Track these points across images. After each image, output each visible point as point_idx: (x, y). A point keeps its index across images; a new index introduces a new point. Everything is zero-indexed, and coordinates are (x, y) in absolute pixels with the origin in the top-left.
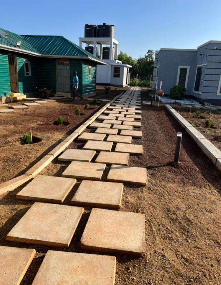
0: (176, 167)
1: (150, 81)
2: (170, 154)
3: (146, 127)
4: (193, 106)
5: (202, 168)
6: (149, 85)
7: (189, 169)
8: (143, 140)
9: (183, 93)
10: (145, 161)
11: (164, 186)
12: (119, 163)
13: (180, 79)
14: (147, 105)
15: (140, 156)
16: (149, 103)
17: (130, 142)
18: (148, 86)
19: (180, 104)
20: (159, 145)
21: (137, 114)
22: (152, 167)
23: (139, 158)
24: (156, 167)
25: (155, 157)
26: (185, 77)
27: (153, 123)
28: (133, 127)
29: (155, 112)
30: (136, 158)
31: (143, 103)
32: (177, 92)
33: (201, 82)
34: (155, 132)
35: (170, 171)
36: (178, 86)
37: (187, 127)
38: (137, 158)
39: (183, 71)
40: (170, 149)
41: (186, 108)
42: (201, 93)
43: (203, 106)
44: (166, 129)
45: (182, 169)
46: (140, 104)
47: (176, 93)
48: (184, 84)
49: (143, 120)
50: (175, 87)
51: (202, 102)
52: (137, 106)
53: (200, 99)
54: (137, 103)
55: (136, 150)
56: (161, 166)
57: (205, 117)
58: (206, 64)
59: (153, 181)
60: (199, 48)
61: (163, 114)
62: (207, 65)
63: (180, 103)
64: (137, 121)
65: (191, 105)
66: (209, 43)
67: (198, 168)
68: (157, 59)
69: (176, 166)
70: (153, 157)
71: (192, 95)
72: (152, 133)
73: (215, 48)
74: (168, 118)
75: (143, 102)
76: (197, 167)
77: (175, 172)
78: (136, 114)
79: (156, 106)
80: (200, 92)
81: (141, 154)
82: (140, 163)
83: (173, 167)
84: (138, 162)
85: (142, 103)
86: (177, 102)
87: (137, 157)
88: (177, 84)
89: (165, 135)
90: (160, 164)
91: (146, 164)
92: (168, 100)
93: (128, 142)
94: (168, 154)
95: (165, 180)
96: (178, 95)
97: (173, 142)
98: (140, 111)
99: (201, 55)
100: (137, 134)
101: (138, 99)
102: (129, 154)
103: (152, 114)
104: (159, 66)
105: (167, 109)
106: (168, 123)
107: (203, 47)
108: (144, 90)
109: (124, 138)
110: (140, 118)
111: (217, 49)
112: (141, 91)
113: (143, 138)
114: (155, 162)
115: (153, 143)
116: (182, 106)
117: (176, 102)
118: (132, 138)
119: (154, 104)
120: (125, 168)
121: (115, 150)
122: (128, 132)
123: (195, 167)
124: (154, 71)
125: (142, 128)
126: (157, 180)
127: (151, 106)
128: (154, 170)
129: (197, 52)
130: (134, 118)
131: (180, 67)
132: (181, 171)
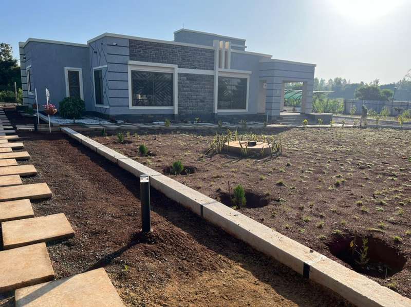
0: (151, 242)
1: (15, 92)
2: (123, 216)
3: (46, 172)
4: (105, 126)
5: (188, 228)
6: (15, 98)
7: (172, 239)
8: (57, 201)
9: (81, 108)
10: (87, 249)
11: (160, 297)
12: (33, 278)
13: (70, 88)
14: (28, 131)
15: (71, 240)
16: (30, 128)
17: (32, 213)
18: (13, 100)
19: (83, 125)
20: (92, 202)
21: (15, 149)
22: (109, 258)
23: (69, 245)
24: (116, 254)
25: (101, 232)
26: (78, 84)
27: (57, 161)
28: (21, 177)
29: (49, 142)
30: (64, 249)
31: (18, 129)
32: (71, 106)
33: (104, 91)
34: (70, 180)
35: (146, 254)
36: (70, 98)
37: (121, 160)
38: (66, 248)
39: (74, 76)
40: (116, 206)
41: (96, 130)
42: (108, 107)
43: (118, 125)
44: (88, 170)
45: (162, 241)
46: (13, 131)
47: (71, 109)
48: (79, 95)
49: (34, 159)
50: (67, 99)
51: (113, 120)
52: (7, 134)
53: (109, 115)
54: (5, 129)
55: (55, 229)
56: (124, 249)
57: (130, 140)
58: (106, 66)
59: (132, 294)
60: (90, 43)
61: (64, 143)
62: (107, 68)
63: (81, 123)
64: (24, 164)
65: (100, 125)
66: (104, 36)
67: (184, 230)
68: (24, 55)
69: (150, 240)
70: (96, 233)
71: (95, 110)
72: (66, 181)
73: (115, 44)
74: (78, 149)
75: (16, 126)
76: (180, 229)
77: (155, 252)
78: (13, 150)
79: (47, 132)
80: (105, 105)
81: (71, 236)
82: (78, 259)
83: (145, 243)
84: (73, 257)
85: (15, 128)
86: (76, 122)
87: (65, 244)
88: (68, 95)
89: (91, 180)
90: (120, 245)
91: (94, 256)
92: (59, 120)
93: (25, 214)
94: (120, 217)
95: (154, 282)
96: (73, 112)
97: (114, 192)
98: (20, 144)
99: (96, 52)
100: (37, 191)
101: (3, 123)
102: (44, 244)
103: (46, 146)
104: (30, 66)
105: (67, 135)
106: (85, 158)
107: (95, 41)
108: (7, 107)
109: (13, 206)
110: (27, 157)
111: (116, 45)
112: (4, 109)
113: (54, 196)
114: (107, 244)
115: (80, 203)
116: (87, 127)
117: (74, 123)
118: (31, 203)
119: (41, 128)
120: (54, 287)
121: (5, 245)
122: (15, 189)
123: (177, 229)
124: (22, 75)
125: (41, 175)
126: (138, 289)
127: (36, 132)
128: (116, 263)
129: (88, 48)
130: (15, 158)
131: (66, 69)
132: (163, 247)
